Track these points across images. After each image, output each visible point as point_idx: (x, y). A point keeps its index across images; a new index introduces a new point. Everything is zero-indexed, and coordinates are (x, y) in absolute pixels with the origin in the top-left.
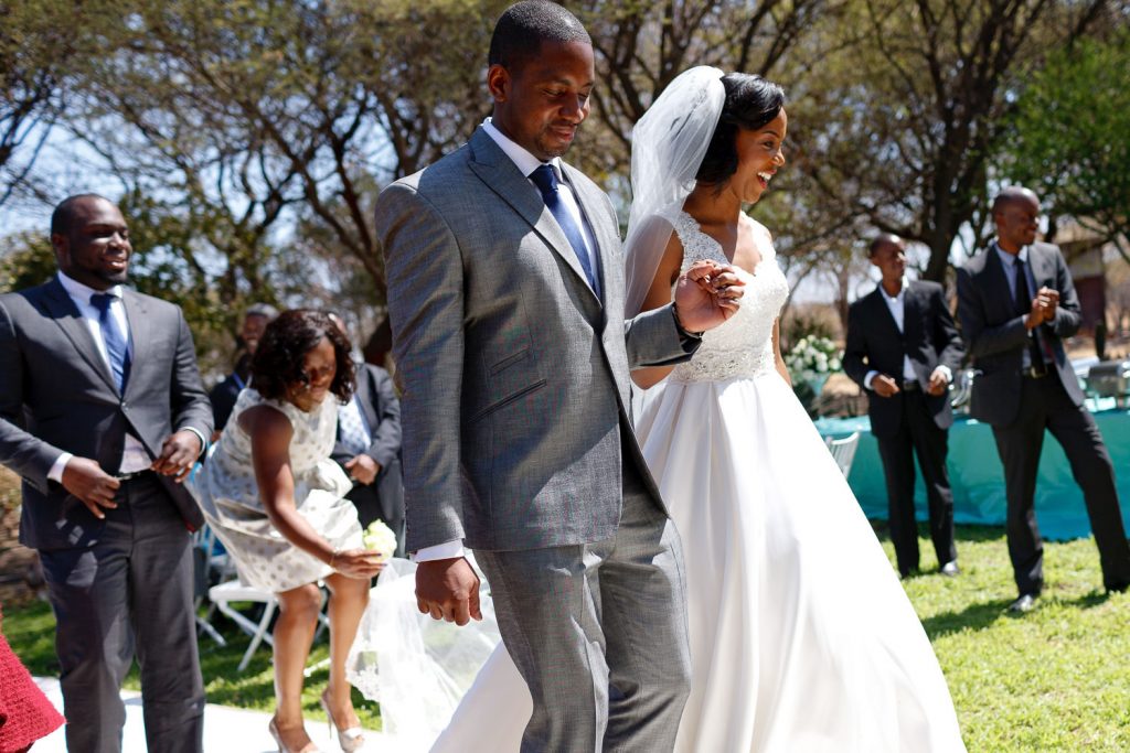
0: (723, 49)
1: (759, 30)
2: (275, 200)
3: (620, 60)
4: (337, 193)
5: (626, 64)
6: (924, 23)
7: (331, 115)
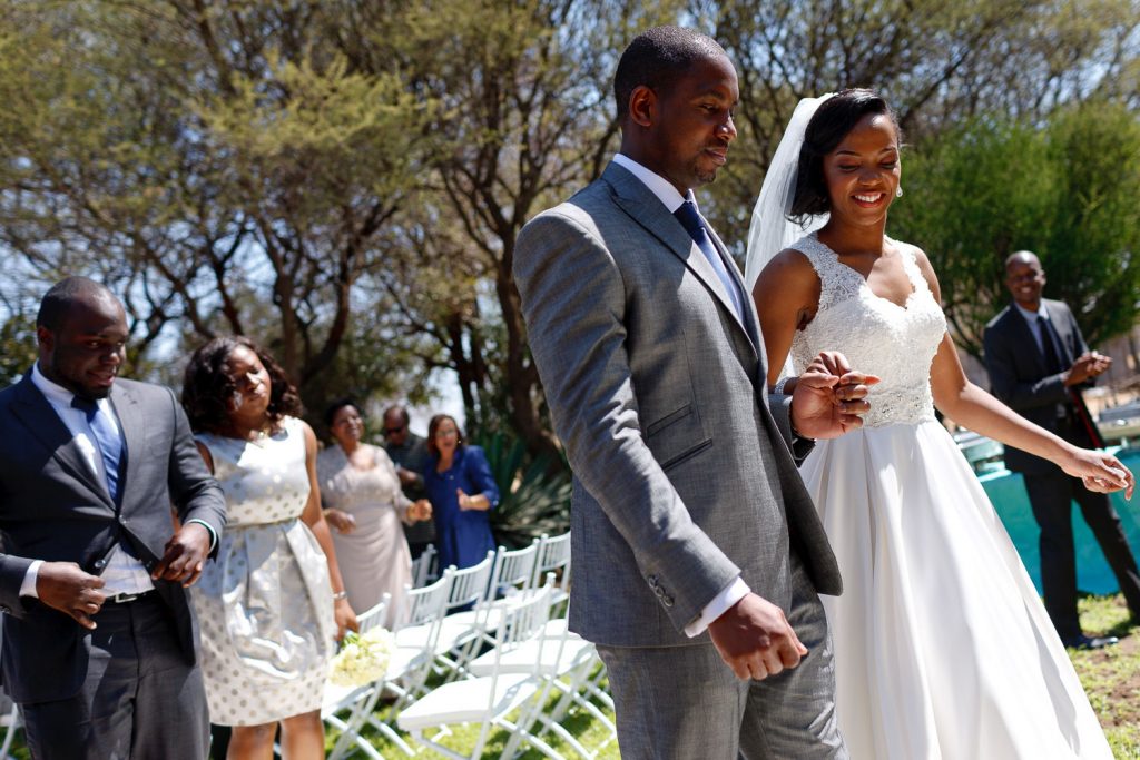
0: (578, 166)
1: (608, 148)
2: (158, 317)
3: (483, 178)
4: (218, 309)
5: (488, 183)
6: (756, 136)
7: (212, 236)
